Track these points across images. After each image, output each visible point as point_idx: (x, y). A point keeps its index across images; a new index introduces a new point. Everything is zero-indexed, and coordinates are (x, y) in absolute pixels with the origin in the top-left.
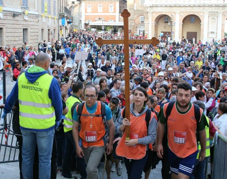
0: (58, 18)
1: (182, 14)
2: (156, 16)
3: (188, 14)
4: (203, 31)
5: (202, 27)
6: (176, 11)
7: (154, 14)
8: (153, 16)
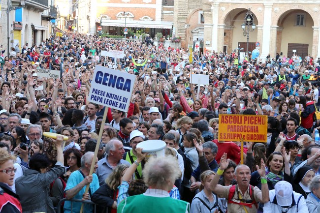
0: (6, 7)
1: (276, 9)
2: (226, 11)
3: (288, 9)
4: (317, 43)
5: (315, 33)
6: (265, 3)
7: (223, 8)
8: (220, 11)
